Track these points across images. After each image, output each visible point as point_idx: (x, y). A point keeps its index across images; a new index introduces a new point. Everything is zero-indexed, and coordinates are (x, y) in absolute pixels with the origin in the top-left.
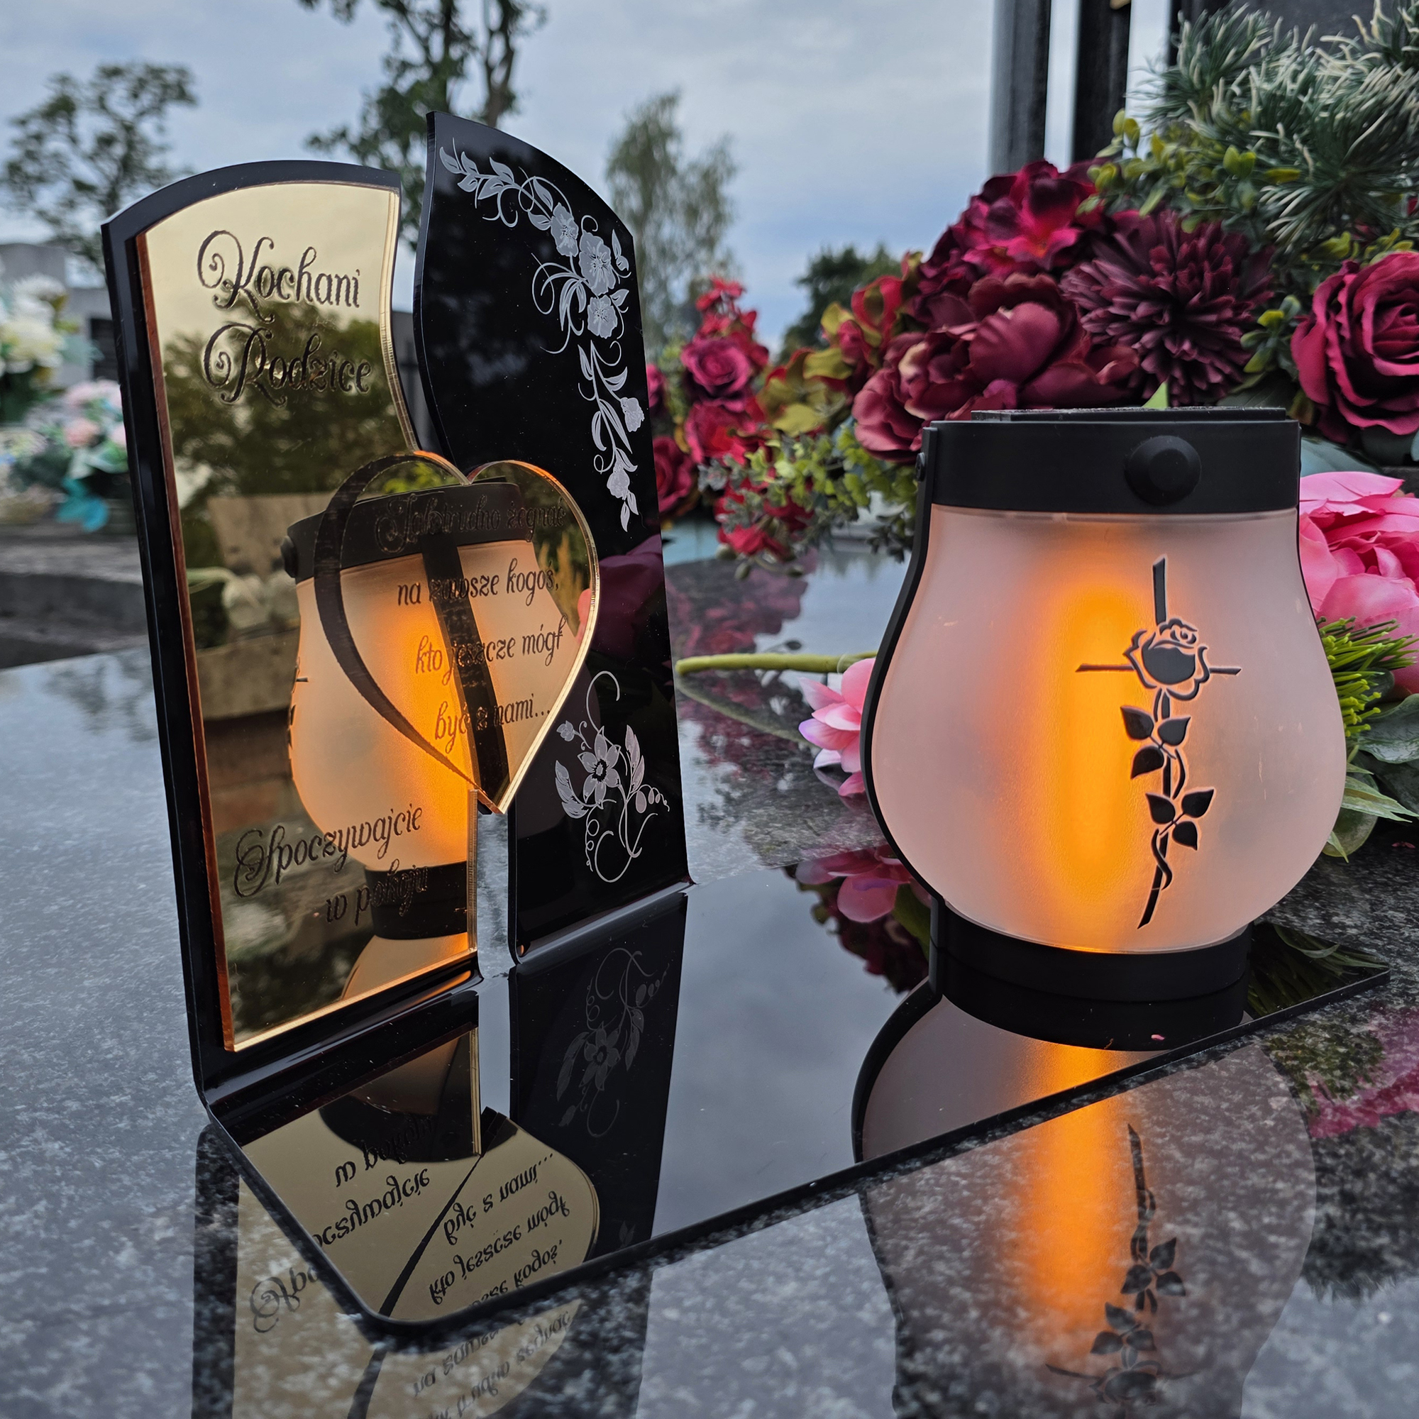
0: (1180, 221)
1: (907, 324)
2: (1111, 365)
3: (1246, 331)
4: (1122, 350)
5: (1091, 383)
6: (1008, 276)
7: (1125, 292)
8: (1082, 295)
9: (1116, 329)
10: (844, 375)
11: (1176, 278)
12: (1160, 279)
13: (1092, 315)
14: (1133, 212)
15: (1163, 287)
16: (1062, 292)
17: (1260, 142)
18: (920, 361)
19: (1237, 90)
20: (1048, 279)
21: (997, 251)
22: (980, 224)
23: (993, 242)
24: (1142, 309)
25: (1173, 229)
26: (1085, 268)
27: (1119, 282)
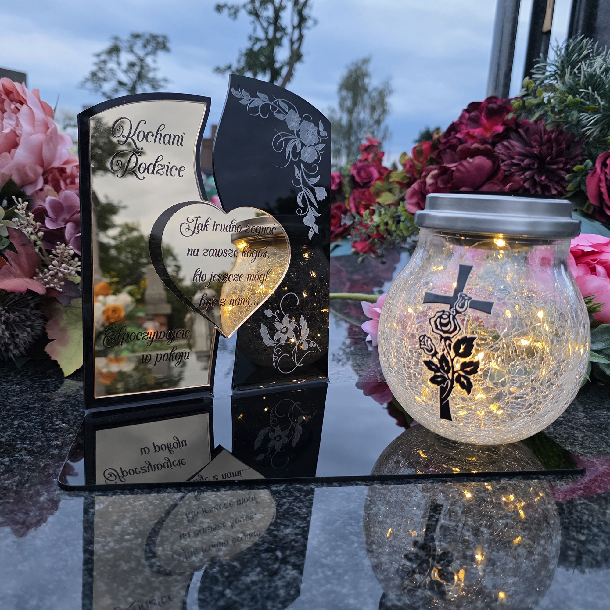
0: (546, 125)
1: (432, 161)
2: (511, 184)
3: (568, 173)
4: (517, 178)
6: (472, 144)
7: (520, 154)
8: (503, 154)
9: (515, 169)
10: (406, 181)
11: (541, 149)
12: (535, 149)
13: (505, 163)
14: (528, 120)
15: (535, 152)
16: (495, 152)
17: (583, 94)
18: (435, 177)
19: (576, 72)
20: (489, 147)
21: (471, 133)
22: (464, 121)
23: (469, 130)
24: (526, 161)
25: (542, 128)
26: (505, 143)
27: (518, 149)
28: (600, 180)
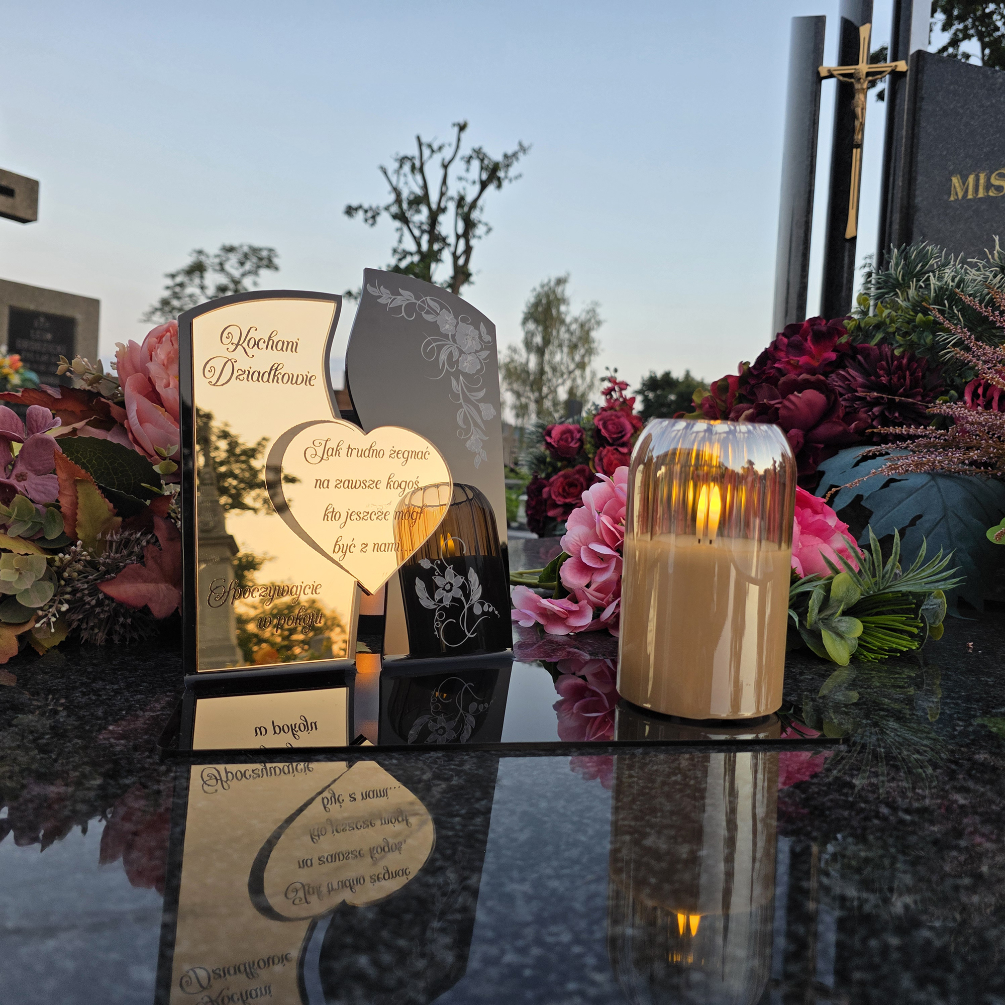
0: (893, 350)
1: (742, 398)
2: (856, 423)
4: (862, 415)
5: (845, 432)
6: (799, 375)
7: (862, 386)
8: (840, 386)
9: (858, 404)
12: (883, 378)
13: (846, 396)
14: (866, 344)
15: (884, 382)
16: (829, 384)
19: (923, 285)
20: (822, 377)
21: (792, 362)
22: (781, 348)
23: (791, 357)
24: (873, 394)
25: (889, 353)
26: (841, 372)
27: (859, 380)
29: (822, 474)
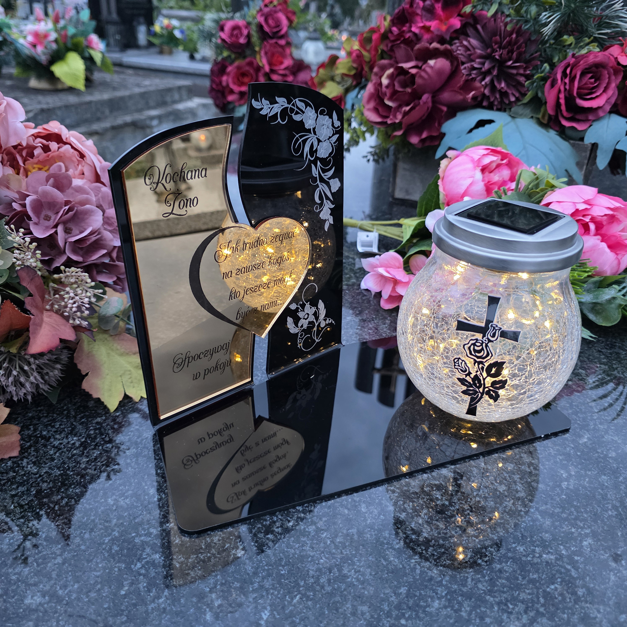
0: (506, 25)
1: (384, 55)
2: (473, 93)
3: (528, 79)
4: (477, 84)
5: (465, 100)
6: (431, 44)
7: (480, 57)
8: (462, 55)
9: (476, 74)
10: (353, 73)
11: (502, 53)
12: (497, 53)
13: (466, 66)
14: (485, 13)
15: (497, 57)
16: (453, 52)
18: (391, 78)
20: (448, 47)
21: (426, 27)
22: (419, 11)
23: (425, 22)
24: (487, 66)
25: (503, 28)
26: (465, 43)
27: (479, 51)
28: (559, 91)
29: (444, 135)
